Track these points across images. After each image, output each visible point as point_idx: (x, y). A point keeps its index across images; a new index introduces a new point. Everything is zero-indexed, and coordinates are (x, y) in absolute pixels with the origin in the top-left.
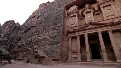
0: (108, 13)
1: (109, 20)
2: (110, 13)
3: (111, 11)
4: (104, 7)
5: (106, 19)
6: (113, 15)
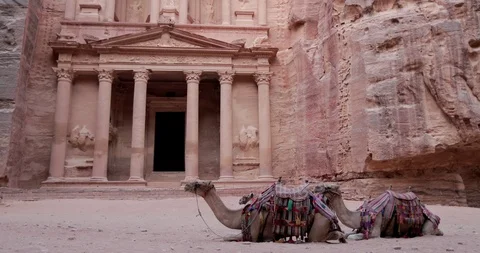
1: (234, 32)
2: (246, 1)
5: (226, 24)
6: (253, 16)
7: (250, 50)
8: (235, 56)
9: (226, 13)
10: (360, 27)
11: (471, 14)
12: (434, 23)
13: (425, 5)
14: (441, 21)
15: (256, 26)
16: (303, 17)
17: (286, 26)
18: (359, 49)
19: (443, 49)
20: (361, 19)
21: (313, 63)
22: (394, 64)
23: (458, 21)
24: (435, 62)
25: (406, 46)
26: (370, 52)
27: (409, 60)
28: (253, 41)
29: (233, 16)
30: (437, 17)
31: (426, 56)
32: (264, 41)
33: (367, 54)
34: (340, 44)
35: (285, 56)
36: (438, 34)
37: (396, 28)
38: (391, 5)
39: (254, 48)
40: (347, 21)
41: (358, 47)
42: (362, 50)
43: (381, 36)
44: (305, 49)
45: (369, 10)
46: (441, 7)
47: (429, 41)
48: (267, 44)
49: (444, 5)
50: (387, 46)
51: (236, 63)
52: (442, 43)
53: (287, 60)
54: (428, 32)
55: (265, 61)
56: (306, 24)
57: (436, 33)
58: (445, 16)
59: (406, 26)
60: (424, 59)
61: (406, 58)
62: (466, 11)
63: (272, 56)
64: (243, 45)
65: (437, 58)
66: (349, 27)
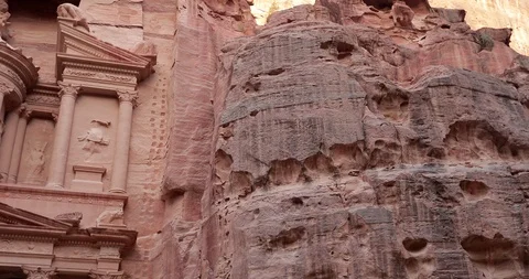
0: (85, 144)
1: (65, 199)
2: (96, 151)
3: (106, 140)
4: (83, 93)
5: (53, 185)
6: (104, 174)
7: (88, 232)
8: (59, 242)
9: (57, 167)
10: (247, 207)
11: (407, 200)
12: (354, 209)
13: (344, 180)
14: (363, 207)
15: (106, 193)
16: (183, 183)
17: (157, 194)
18: (243, 243)
19: (365, 250)
20: (253, 194)
21: (186, 259)
22: (290, 271)
23: (389, 207)
24: (352, 271)
25: (310, 243)
26: (256, 249)
27: (313, 265)
28: (95, 218)
29: (70, 174)
30: (358, 199)
31: (340, 261)
32: (115, 218)
33: (254, 250)
34: (220, 232)
35: (150, 244)
36: (359, 227)
37: (297, 212)
38: (295, 176)
39: (95, 230)
40: (233, 196)
41: (242, 240)
42: (247, 244)
43: (275, 223)
44: (177, 236)
45: (263, 182)
46: (367, 184)
47: (344, 237)
48: (120, 223)
49: (371, 183)
50: (284, 240)
51: (60, 254)
52: (364, 241)
53: (153, 252)
54: (344, 221)
55: (112, 253)
56: (186, 195)
57: (355, 224)
58: (369, 200)
59: (313, 210)
60: (337, 265)
61: (309, 262)
62: (399, 193)
63: (127, 245)
64: (76, 224)
65: (355, 265)
66: (233, 207)
